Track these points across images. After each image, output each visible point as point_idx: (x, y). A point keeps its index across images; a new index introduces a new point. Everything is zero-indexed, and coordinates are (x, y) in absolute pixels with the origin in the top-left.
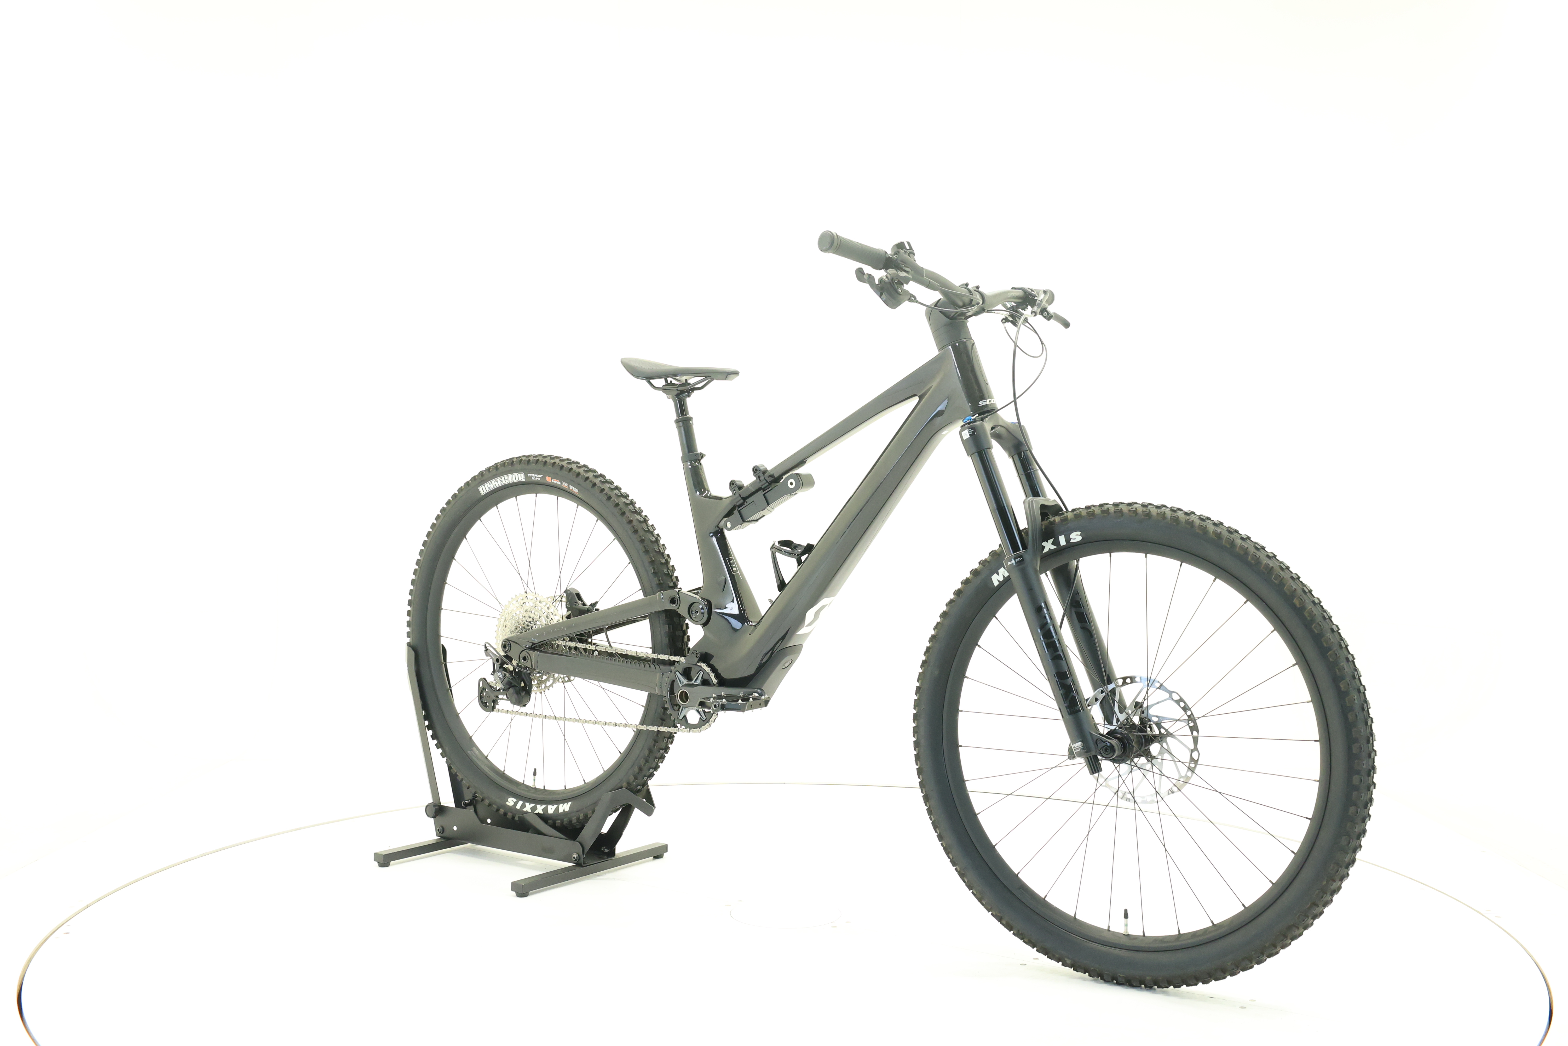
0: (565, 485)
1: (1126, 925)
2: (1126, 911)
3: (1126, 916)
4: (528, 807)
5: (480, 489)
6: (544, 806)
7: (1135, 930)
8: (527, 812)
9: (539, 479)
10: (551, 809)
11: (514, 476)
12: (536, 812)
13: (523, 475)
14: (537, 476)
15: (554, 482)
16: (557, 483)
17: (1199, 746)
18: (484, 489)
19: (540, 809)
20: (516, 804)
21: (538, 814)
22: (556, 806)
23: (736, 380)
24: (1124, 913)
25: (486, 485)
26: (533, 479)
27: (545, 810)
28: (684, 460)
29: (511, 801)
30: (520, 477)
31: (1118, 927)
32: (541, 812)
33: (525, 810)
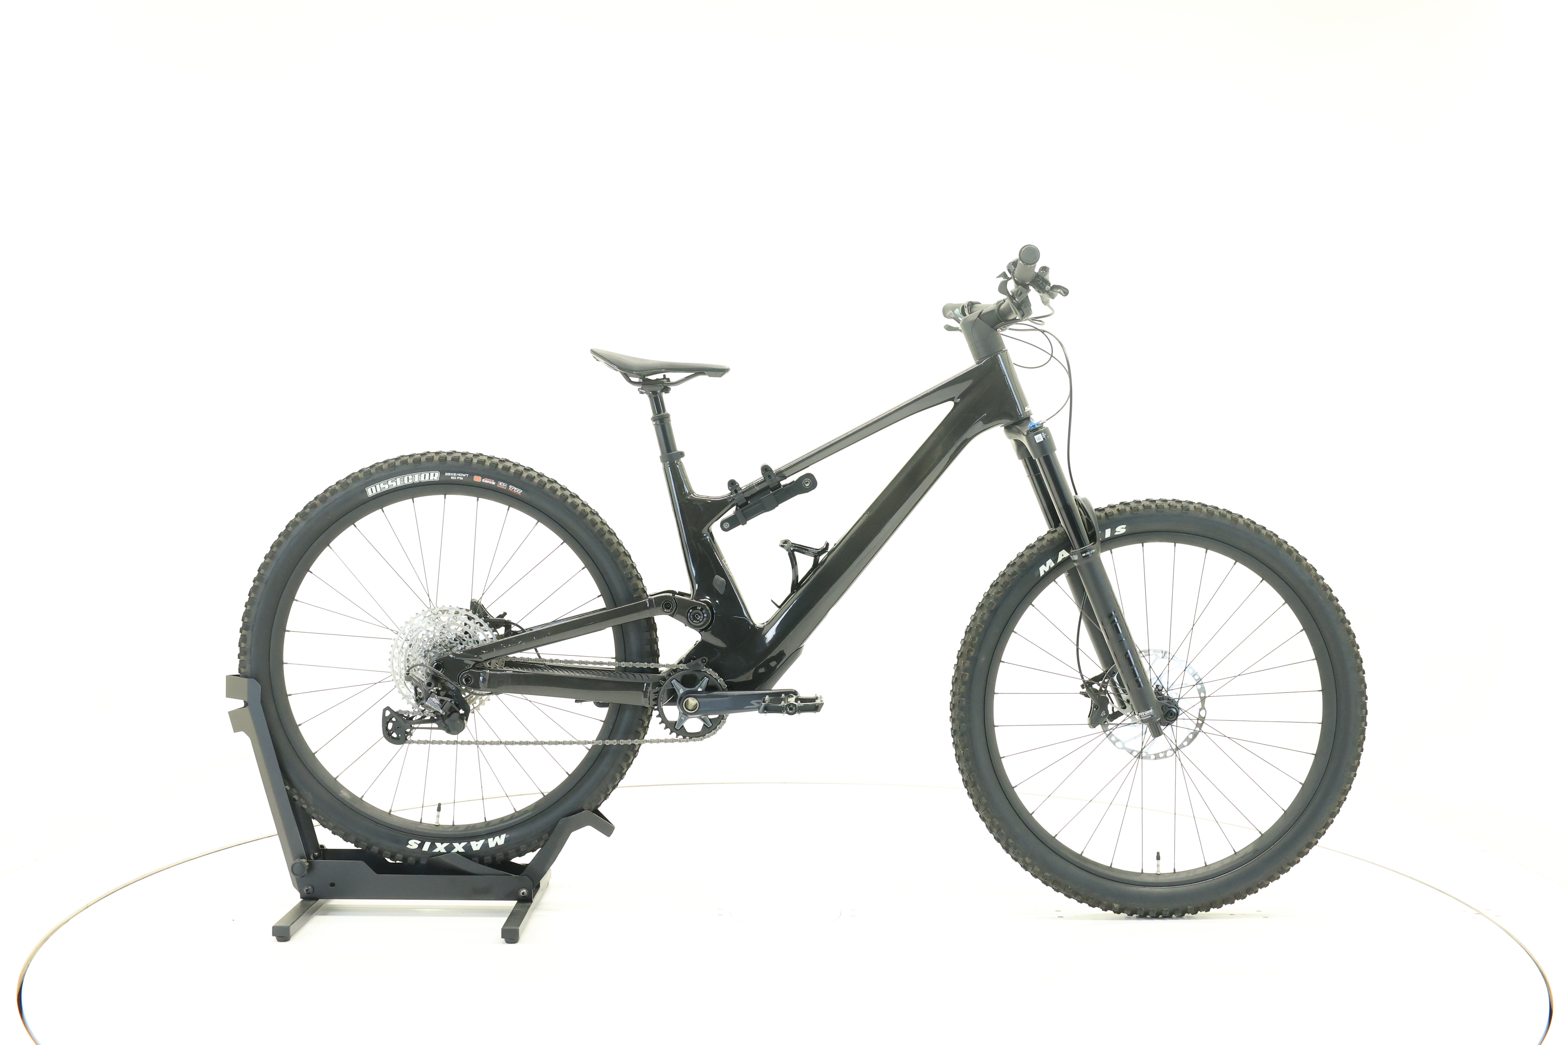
0: (502, 485)
1: (1158, 866)
2: (1158, 853)
3: (1158, 858)
4: (441, 847)
5: (369, 490)
6: (463, 844)
7: (1166, 868)
8: (440, 853)
9: (461, 479)
10: (476, 846)
11: (423, 475)
12: (455, 851)
13: (437, 474)
14: (459, 475)
15: (486, 481)
16: (490, 483)
17: (1206, 706)
18: (371, 491)
19: (459, 847)
20: (421, 846)
21: (458, 852)
22: (482, 842)
23: (726, 375)
24: (1156, 855)
25: (378, 486)
26: (452, 478)
27: (468, 848)
28: (663, 459)
29: (413, 844)
30: (435, 476)
31: (1150, 868)
32: (462, 850)
33: (436, 850)
